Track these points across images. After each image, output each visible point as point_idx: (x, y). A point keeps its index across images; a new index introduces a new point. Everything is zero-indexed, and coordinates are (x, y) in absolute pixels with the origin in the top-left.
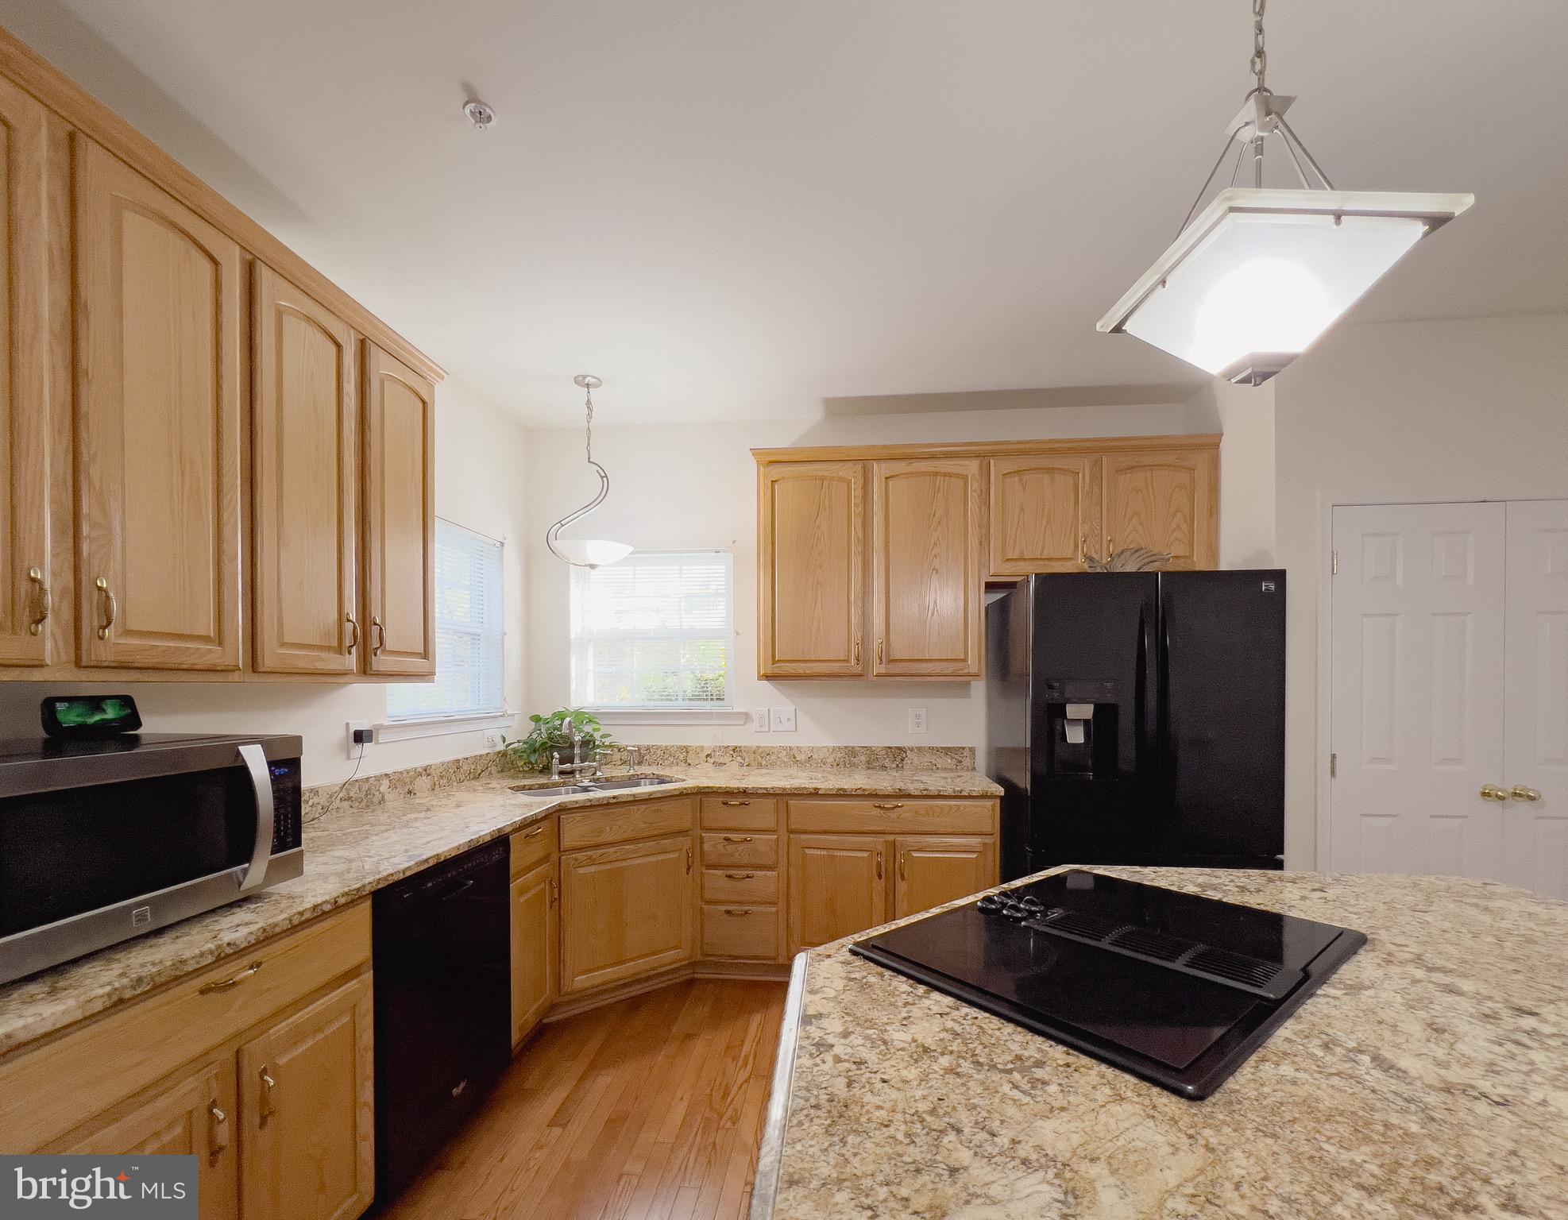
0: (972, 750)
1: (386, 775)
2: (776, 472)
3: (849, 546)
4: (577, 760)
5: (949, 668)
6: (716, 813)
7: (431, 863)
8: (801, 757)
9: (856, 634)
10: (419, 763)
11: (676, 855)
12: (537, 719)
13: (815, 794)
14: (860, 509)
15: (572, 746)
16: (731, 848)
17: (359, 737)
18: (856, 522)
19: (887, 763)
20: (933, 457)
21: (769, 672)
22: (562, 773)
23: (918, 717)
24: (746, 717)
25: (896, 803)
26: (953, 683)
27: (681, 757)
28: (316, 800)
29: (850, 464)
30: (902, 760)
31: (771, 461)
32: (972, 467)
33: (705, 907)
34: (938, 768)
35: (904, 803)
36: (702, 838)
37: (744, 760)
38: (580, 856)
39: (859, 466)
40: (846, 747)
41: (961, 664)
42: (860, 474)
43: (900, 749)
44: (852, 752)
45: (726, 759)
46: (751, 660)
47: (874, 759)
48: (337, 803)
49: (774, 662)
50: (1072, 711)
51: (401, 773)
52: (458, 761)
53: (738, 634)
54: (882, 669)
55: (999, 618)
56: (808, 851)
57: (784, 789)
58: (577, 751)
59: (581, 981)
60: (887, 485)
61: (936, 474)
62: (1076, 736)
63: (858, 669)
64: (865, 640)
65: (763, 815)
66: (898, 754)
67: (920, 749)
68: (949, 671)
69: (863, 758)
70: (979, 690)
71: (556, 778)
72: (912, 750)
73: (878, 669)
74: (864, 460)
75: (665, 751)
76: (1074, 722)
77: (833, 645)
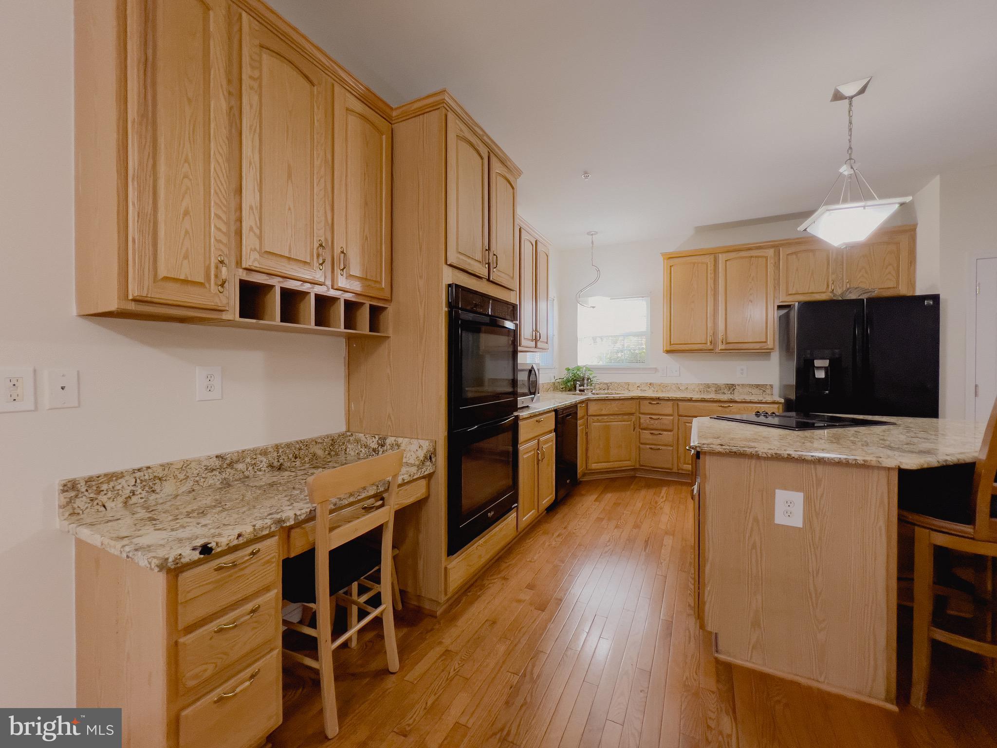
0: (771, 386)
2: (672, 262)
3: (707, 291)
4: (585, 385)
5: (758, 346)
6: (646, 407)
8: (682, 388)
9: (710, 332)
12: (568, 370)
13: (691, 400)
14: (713, 275)
15: (583, 380)
16: (652, 421)
18: (711, 282)
19: (726, 391)
20: (750, 249)
21: (668, 349)
22: (580, 391)
23: (742, 370)
24: (656, 370)
25: (729, 405)
26: (764, 354)
27: (626, 387)
29: (707, 256)
30: (734, 390)
31: (670, 257)
32: (770, 252)
33: (641, 446)
34: (752, 394)
35: (734, 405)
36: (640, 418)
37: (655, 388)
38: (595, 418)
39: (712, 256)
40: (705, 384)
41: (764, 344)
42: (712, 260)
43: (733, 385)
44: (708, 386)
46: (660, 344)
47: (718, 389)
49: (670, 344)
50: (817, 363)
53: (652, 333)
54: (723, 347)
55: (784, 321)
56: (687, 424)
57: (676, 398)
58: (586, 381)
59: (594, 466)
60: (726, 263)
61: (751, 257)
62: (820, 374)
63: (711, 347)
64: (715, 334)
65: (668, 408)
66: (732, 387)
67: (743, 385)
68: (758, 347)
69: (714, 389)
70: (775, 356)
71: (578, 392)
72: (739, 385)
73: (721, 347)
74: (714, 254)
75: (619, 384)
76: (819, 368)
77: (699, 337)
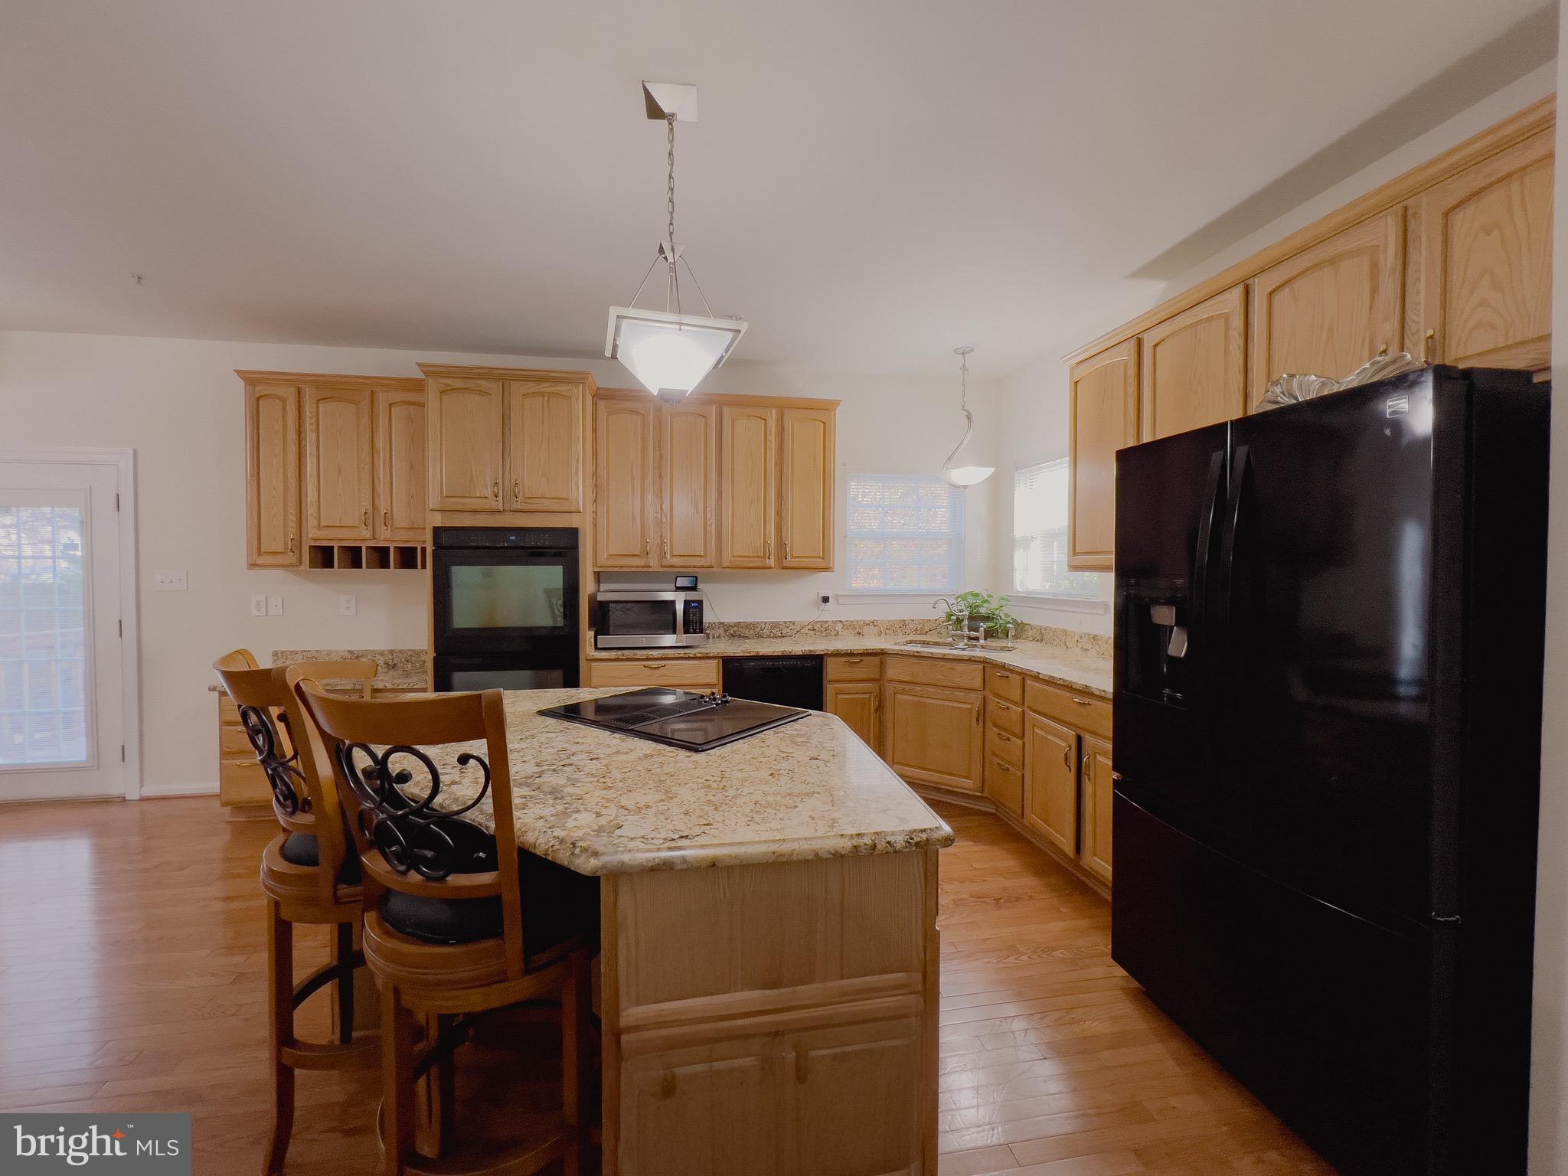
1: (840, 621)
6: (994, 681)
7: (752, 654)
10: (868, 618)
11: (969, 706)
14: (1133, 388)
16: (1001, 712)
17: (826, 600)
18: (1130, 405)
21: (1073, 564)
25: (1084, 700)
28: (793, 627)
35: (1090, 701)
38: (900, 687)
45: (1088, 646)
48: (806, 630)
49: (1074, 553)
50: (1155, 614)
51: (852, 622)
52: (904, 621)
57: (1022, 669)
60: (1154, 354)
65: (1016, 690)
71: (950, 640)
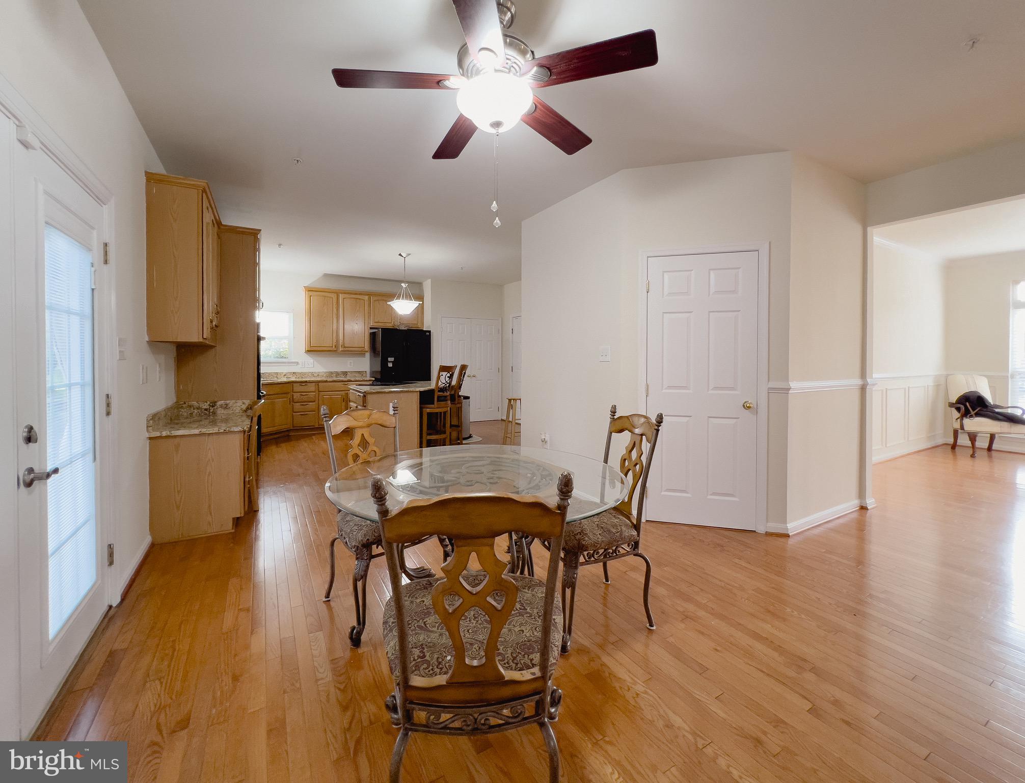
0: (366, 371)
2: (311, 293)
3: (332, 314)
6: (297, 388)
8: (316, 375)
9: (334, 340)
11: (287, 399)
13: (326, 381)
14: (336, 306)
16: (302, 397)
18: (335, 310)
19: (342, 376)
20: (356, 294)
21: (308, 350)
23: (351, 363)
24: (297, 363)
26: (360, 353)
29: (333, 294)
30: (347, 374)
31: (310, 290)
32: (366, 298)
33: (294, 414)
34: (357, 377)
36: (293, 395)
37: (297, 376)
40: (329, 372)
41: (362, 348)
42: (336, 296)
44: (332, 373)
45: (291, 376)
46: (302, 346)
47: (337, 374)
49: (311, 347)
50: (390, 359)
53: (294, 338)
54: (342, 349)
55: (373, 336)
56: (324, 397)
57: (317, 381)
60: (343, 300)
61: (357, 298)
62: (390, 365)
63: (335, 349)
64: (337, 341)
65: (312, 388)
66: (345, 373)
67: (351, 372)
68: (360, 350)
69: (335, 375)
70: (368, 355)
72: (349, 372)
74: (337, 293)
75: (269, 374)
76: (390, 362)
77: (328, 343)
